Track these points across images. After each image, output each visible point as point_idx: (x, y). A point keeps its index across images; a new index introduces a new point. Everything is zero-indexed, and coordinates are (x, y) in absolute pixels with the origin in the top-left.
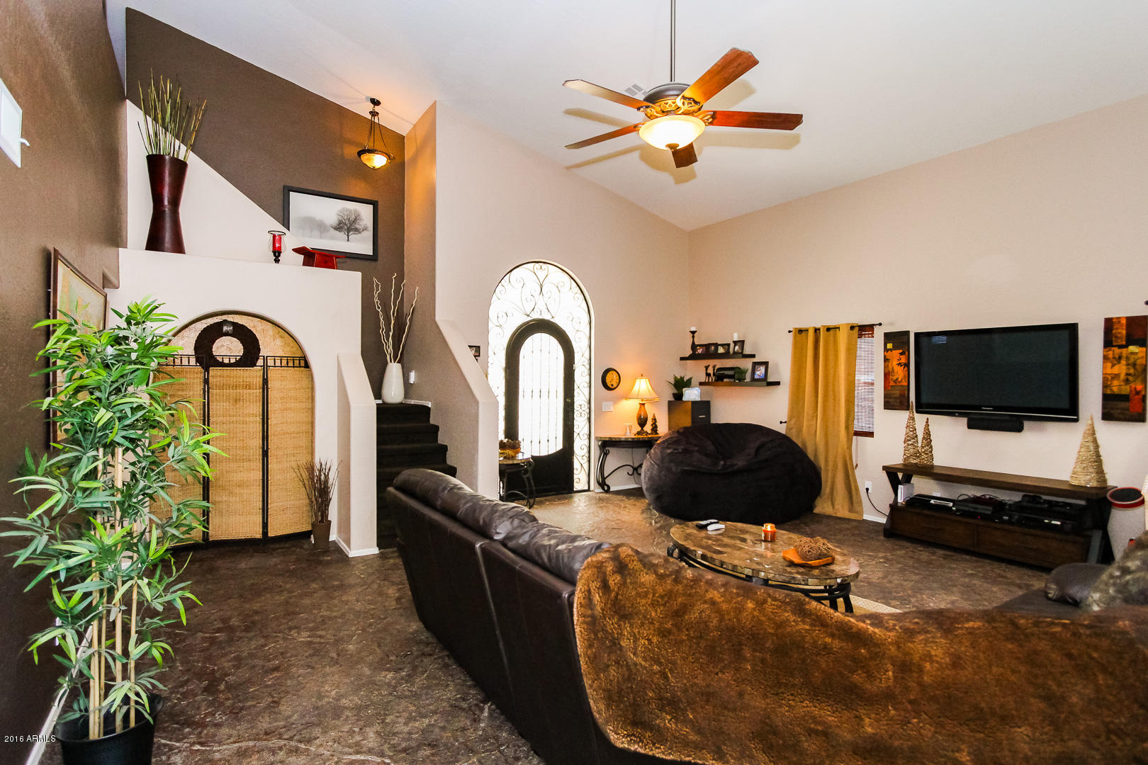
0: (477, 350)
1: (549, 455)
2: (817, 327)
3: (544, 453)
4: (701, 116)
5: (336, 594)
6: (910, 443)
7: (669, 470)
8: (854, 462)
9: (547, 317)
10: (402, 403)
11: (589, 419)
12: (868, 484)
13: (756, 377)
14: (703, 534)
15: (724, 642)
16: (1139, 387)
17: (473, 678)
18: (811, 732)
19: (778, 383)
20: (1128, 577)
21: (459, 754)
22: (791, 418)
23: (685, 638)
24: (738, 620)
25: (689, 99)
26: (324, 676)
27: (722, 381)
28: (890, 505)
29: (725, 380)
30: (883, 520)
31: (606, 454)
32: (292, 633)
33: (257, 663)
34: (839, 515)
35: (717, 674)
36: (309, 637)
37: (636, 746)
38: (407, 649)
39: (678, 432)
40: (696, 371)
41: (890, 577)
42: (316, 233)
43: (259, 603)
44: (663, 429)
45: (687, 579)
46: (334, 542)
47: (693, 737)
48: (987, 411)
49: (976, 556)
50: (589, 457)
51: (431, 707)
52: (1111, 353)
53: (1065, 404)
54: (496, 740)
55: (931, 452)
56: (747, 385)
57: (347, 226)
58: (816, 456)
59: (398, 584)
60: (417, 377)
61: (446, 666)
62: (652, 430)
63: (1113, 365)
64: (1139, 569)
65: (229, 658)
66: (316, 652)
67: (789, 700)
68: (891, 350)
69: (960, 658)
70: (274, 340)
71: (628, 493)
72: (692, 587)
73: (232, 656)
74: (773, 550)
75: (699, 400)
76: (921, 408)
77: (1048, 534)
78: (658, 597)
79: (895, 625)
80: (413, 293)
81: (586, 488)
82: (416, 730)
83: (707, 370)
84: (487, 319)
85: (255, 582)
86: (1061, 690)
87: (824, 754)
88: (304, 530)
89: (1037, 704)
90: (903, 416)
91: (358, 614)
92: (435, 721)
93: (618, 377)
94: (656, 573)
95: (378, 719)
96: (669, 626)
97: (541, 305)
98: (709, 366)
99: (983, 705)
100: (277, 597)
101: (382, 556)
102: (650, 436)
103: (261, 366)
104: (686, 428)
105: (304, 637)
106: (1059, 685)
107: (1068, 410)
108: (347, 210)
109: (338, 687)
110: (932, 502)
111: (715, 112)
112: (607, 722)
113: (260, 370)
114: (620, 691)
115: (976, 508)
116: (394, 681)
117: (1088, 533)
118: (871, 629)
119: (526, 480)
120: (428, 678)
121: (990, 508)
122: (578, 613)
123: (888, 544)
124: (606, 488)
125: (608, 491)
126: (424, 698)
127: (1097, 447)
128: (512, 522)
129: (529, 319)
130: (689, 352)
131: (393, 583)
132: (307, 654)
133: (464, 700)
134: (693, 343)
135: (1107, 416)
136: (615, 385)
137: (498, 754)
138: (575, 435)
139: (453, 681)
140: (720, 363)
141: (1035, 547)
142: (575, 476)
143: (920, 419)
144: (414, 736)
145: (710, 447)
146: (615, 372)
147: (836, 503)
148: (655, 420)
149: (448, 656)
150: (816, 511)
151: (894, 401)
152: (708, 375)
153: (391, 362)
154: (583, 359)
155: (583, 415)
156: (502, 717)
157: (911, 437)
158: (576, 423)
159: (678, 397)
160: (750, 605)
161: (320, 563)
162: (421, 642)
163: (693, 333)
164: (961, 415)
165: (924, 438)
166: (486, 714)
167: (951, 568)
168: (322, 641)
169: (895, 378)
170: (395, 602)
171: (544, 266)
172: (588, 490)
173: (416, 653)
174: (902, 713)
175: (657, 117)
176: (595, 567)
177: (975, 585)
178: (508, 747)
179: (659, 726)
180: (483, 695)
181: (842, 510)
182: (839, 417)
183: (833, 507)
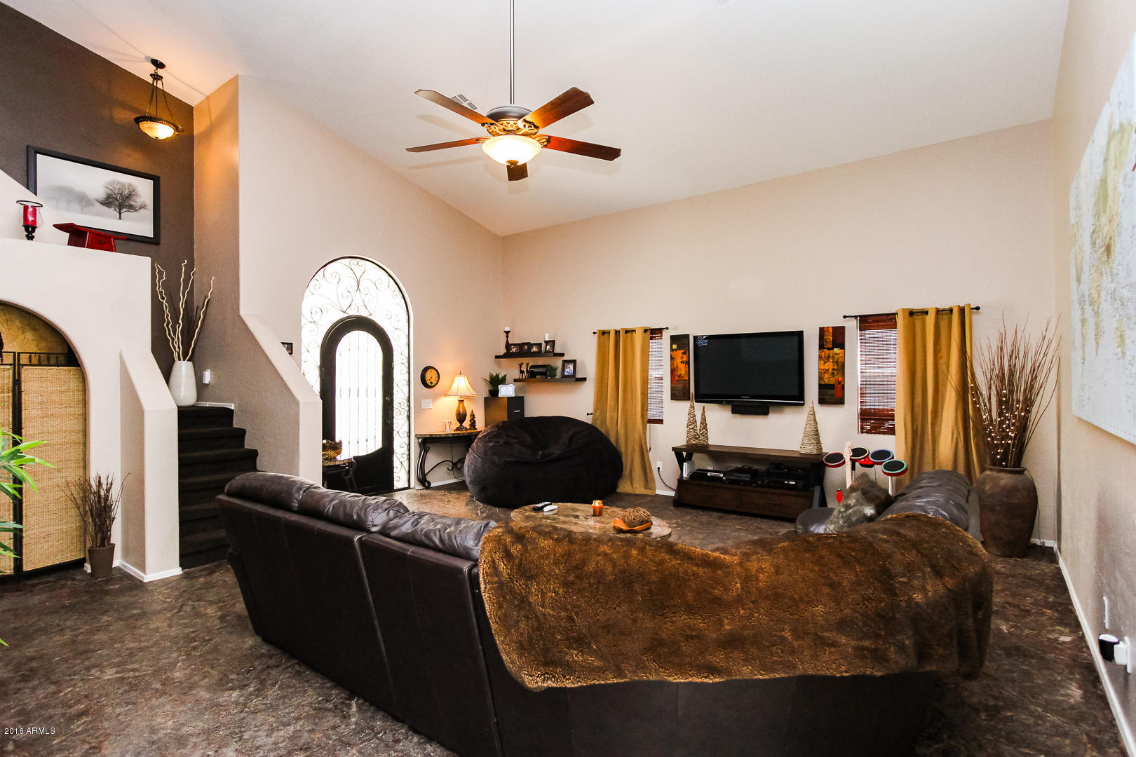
0: (289, 347)
1: (367, 455)
2: (618, 329)
3: (363, 453)
4: (538, 139)
5: (139, 623)
6: (691, 427)
7: (493, 462)
8: (648, 444)
9: (364, 314)
10: (193, 406)
11: (409, 417)
12: (659, 464)
13: (566, 374)
14: (540, 515)
15: (619, 583)
16: (840, 379)
17: (331, 679)
18: (688, 638)
19: (584, 379)
20: (850, 511)
21: (335, 751)
22: (596, 410)
23: (586, 585)
24: (628, 564)
25: (530, 123)
26: (151, 709)
27: (535, 377)
28: (678, 480)
29: (538, 377)
30: (672, 494)
31: (426, 451)
32: (92, 672)
33: (53, 713)
34: (637, 492)
35: (615, 609)
36: (117, 672)
37: (549, 682)
38: (248, 665)
39: (497, 426)
40: (511, 370)
41: (682, 537)
42: (77, 207)
43: (32, 647)
44: (480, 425)
45: (580, 540)
46: (118, 568)
47: (598, 663)
48: (746, 399)
49: (739, 515)
50: (409, 455)
51: (292, 715)
52: (823, 353)
53: (796, 393)
54: (372, 729)
55: (706, 434)
56: (558, 381)
57: (119, 202)
58: (617, 440)
59: (216, 603)
60: (213, 376)
61: (298, 673)
62: (470, 425)
63: (825, 363)
64: (855, 505)
65: (8, 714)
66: (132, 687)
67: (672, 617)
68: (676, 350)
69: (779, 567)
70: (23, 333)
71: (448, 488)
72: (585, 545)
73: (12, 711)
74: (601, 522)
75: (514, 396)
76: (700, 398)
77: (788, 492)
78: (559, 556)
79: (736, 552)
80: (208, 284)
81: (406, 486)
82: (282, 739)
83: (521, 367)
84: (299, 314)
85: (18, 625)
86: (838, 579)
87: (697, 652)
88: (74, 558)
89: (826, 590)
90: (684, 406)
91: (174, 640)
92: (301, 726)
93: (437, 375)
94: (552, 538)
95: (234, 738)
96: (572, 578)
97: (358, 301)
98: (522, 364)
99: (796, 596)
100: (58, 638)
101: (186, 576)
102: (469, 431)
103: (10, 365)
104: (504, 422)
105: (110, 674)
106: (837, 576)
107: (796, 397)
108: (118, 183)
109: (173, 716)
110: (709, 474)
111: (550, 137)
112: (521, 668)
113: (9, 369)
114: (530, 638)
115: (739, 477)
116: (242, 698)
117: (812, 489)
118: (723, 556)
119: (348, 482)
120: (281, 688)
121: (749, 476)
122: (484, 580)
123: (677, 512)
124: (427, 484)
125: (428, 487)
126: (282, 707)
127: (816, 423)
128: (388, 514)
129: (346, 315)
130: (503, 351)
131: (211, 603)
132: (120, 691)
133: (327, 701)
134: (507, 342)
135: (822, 401)
136: (434, 383)
137: (377, 741)
138: (395, 433)
139: (310, 686)
140: (532, 361)
141: (779, 503)
142: (395, 475)
143: (699, 407)
144: (280, 745)
145: (528, 439)
146: (433, 370)
147: (635, 481)
148: (474, 415)
149: (297, 664)
150: (619, 490)
151: (679, 393)
152: (522, 372)
153: (179, 360)
154: (402, 357)
155: (402, 413)
156: (372, 708)
157: (692, 422)
158: (395, 421)
159: (494, 393)
160: (634, 552)
161: (107, 593)
162: (262, 655)
163: (507, 332)
164: (728, 403)
165: (701, 423)
166: (354, 708)
167: (725, 526)
168: (137, 674)
169: (679, 373)
170: (218, 622)
171: (361, 262)
172: (409, 488)
173: (259, 667)
174: (748, 611)
175: (498, 135)
176: (494, 541)
177: (742, 536)
178: (385, 733)
179: (568, 661)
180: (348, 692)
181: (639, 489)
182: (636, 407)
183: (632, 487)
